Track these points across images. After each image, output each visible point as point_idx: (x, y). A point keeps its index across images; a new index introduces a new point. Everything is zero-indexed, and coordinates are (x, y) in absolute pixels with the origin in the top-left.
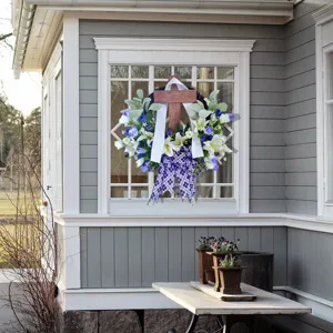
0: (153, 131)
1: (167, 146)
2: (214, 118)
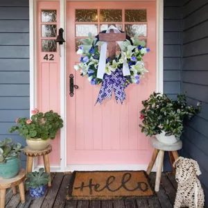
0: (98, 59)
1: (107, 68)
2: (137, 51)
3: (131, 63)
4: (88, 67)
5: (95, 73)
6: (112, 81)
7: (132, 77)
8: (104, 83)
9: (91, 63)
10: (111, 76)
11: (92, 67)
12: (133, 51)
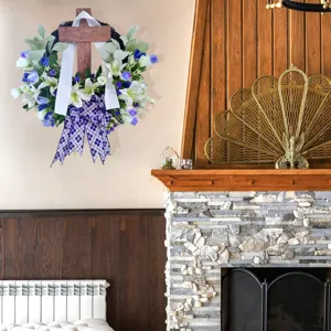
0: (57, 77)
1: (75, 95)
2: (132, 60)
3: (121, 84)
4: (37, 93)
5: (52, 105)
6: (85, 120)
7: (122, 111)
8: (69, 124)
9: (42, 85)
10: (81, 110)
11: (45, 92)
12: (125, 61)
